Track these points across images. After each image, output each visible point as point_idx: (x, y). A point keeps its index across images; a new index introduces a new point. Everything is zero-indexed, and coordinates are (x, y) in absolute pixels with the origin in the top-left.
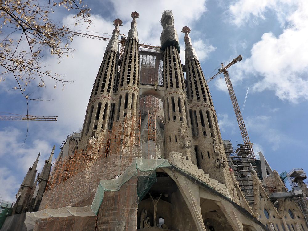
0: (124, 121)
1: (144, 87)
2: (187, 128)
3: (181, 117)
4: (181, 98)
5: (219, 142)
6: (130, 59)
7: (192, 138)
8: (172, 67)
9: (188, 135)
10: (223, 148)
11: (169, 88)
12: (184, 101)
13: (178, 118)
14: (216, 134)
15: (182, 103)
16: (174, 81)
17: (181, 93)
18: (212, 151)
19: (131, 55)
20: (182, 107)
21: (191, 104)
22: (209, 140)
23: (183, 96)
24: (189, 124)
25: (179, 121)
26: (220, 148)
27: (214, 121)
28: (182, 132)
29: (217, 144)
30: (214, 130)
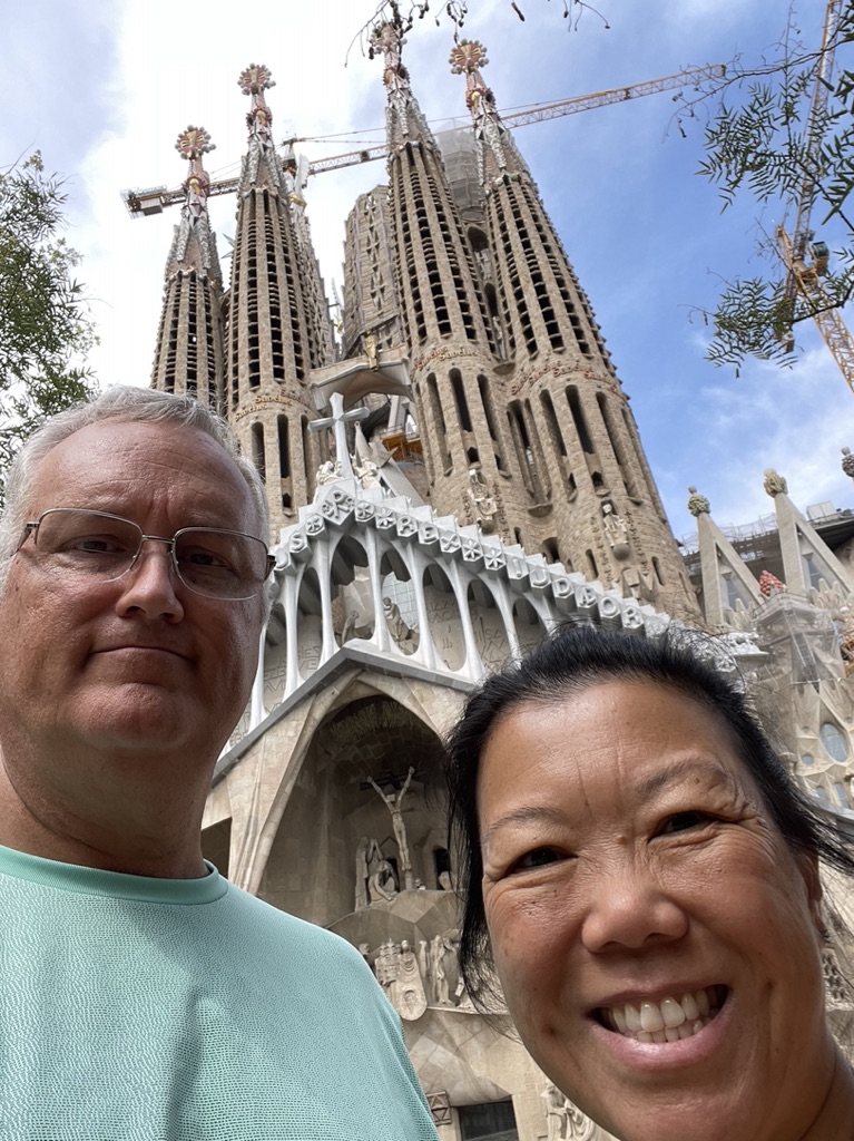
1: (327, 376)
2: (496, 486)
3: (474, 446)
4: (461, 370)
5: (630, 503)
6: (253, 284)
7: (527, 516)
8: (415, 254)
9: (505, 509)
10: (652, 521)
11: (415, 345)
12: (476, 379)
13: (459, 455)
14: (611, 472)
15: (467, 392)
16: (429, 307)
17: (458, 352)
18: (601, 547)
19: (253, 263)
20: (469, 405)
21: (514, 380)
22: (585, 508)
23: (469, 360)
24: (506, 466)
25: (462, 468)
26: (635, 524)
27: (602, 420)
28: (476, 509)
29: (621, 512)
30: (603, 461)
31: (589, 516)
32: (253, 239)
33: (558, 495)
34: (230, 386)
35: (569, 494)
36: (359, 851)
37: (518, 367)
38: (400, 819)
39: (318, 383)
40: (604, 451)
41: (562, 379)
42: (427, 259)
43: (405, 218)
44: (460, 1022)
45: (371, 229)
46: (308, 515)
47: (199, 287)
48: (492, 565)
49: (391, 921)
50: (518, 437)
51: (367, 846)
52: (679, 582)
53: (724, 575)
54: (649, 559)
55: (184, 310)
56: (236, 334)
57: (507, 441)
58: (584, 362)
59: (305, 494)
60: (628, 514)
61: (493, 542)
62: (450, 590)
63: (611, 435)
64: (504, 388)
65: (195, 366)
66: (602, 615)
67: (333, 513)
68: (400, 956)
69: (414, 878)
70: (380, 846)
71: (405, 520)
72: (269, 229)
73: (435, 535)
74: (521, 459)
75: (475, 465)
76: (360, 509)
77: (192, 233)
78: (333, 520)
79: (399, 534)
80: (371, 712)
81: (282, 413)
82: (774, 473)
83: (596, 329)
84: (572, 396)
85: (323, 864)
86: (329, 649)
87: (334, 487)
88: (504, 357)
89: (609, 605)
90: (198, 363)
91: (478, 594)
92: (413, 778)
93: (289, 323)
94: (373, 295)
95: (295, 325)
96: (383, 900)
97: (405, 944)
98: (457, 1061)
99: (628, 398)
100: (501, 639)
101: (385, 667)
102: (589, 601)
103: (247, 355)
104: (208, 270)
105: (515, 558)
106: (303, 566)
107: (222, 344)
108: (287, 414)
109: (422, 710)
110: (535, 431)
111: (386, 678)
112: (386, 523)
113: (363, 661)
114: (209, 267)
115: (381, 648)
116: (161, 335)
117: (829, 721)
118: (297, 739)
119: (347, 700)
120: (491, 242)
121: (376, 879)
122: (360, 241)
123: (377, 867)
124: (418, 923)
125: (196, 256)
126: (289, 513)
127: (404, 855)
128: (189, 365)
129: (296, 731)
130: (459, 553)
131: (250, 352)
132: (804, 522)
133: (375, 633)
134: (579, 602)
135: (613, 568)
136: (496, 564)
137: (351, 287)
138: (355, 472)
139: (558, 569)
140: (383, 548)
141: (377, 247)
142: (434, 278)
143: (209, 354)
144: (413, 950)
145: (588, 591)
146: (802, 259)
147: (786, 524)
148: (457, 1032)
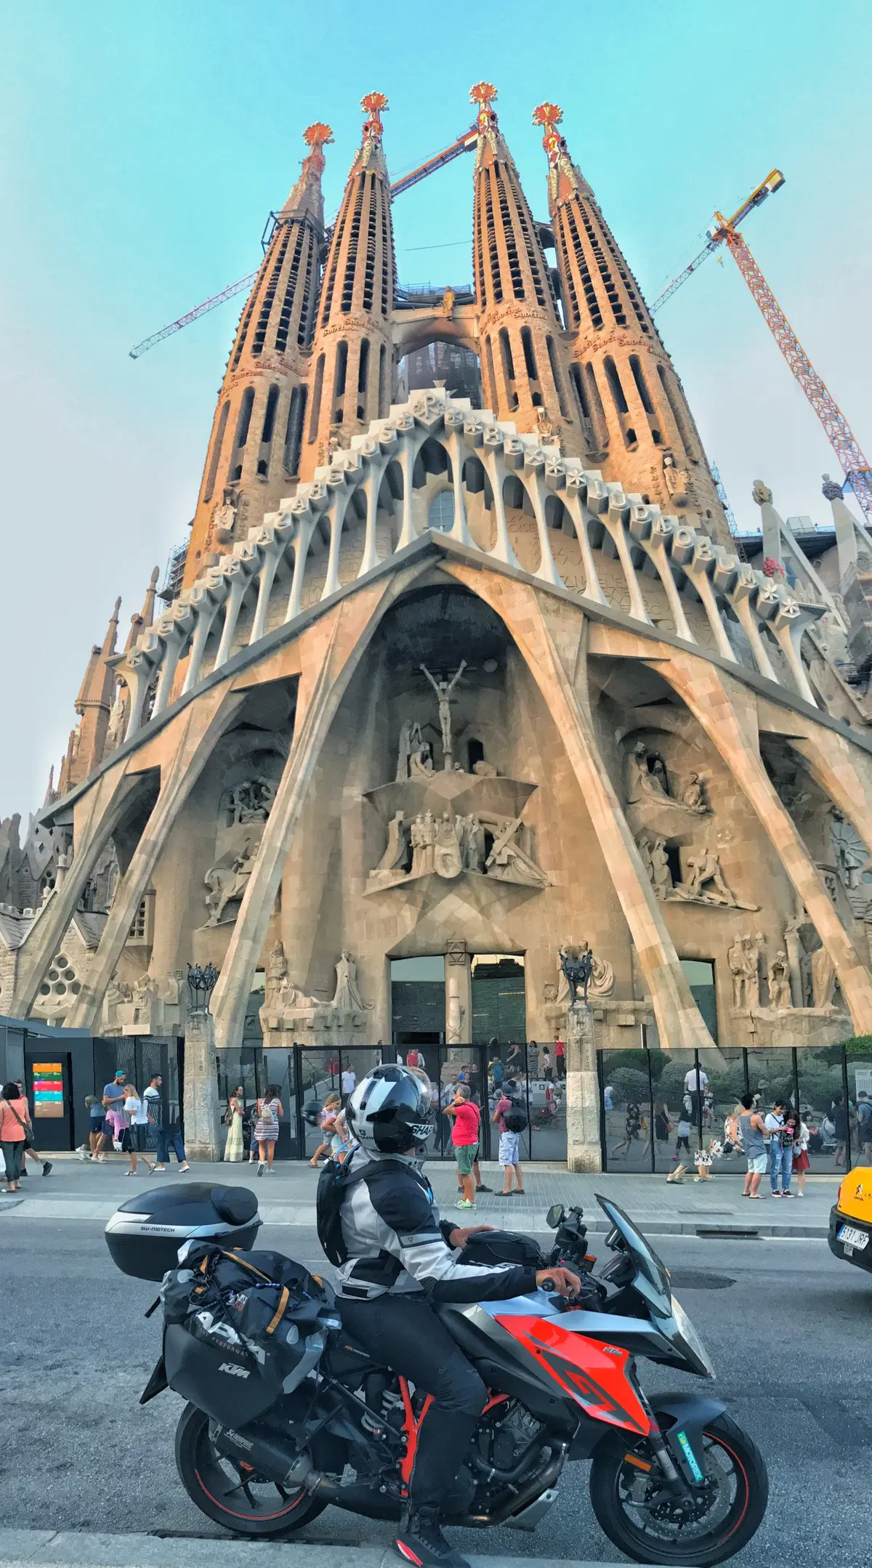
0: (333, 434)
1: (406, 318)
2: (559, 427)
3: (539, 392)
4: (531, 327)
5: (688, 461)
6: (355, 235)
10: (706, 480)
11: (490, 304)
12: (544, 338)
13: (526, 396)
14: (671, 432)
15: (535, 347)
17: (530, 314)
18: (659, 494)
19: (356, 222)
20: (537, 357)
21: (577, 345)
22: (646, 458)
23: (540, 322)
24: (568, 413)
25: (529, 407)
26: (692, 479)
27: (662, 386)
29: (681, 467)
30: (664, 422)
31: (649, 465)
32: (359, 205)
33: (617, 445)
34: (322, 309)
35: (629, 445)
36: (403, 729)
37: (582, 335)
38: (447, 706)
39: (398, 321)
40: (665, 413)
41: (626, 348)
44: (488, 886)
46: (400, 413)
49: (428, 794)
51: (411, 727)
56: (333, 270)
60: (687, 470)
61: (574, 463)
63: (672, 401)
64: (567, 350)
67: (424, 414)
69: (455, 759)
70: (422, 729)
71: (492, 430)
73: (520, 447)
75: (540, 407)
76: (450, 414)
78: (423, 419)
79: (486, 441)
80: (438, 601)
81: (365, 337)
84: (635, 363)
85: (369, 736)
86: (408, 535)
88: (566, 329)
89: (683, 538)
92: (463, 672)
93: (380, 269)
96: (423, 776)
98: (480, 917)
102: (665, 530)
103: (341, 286)
105: (595, 480)
106: (389, 458)
108: (369, 339)
109: (498, 603)
111: (466, 568)
112: (474, 429)
118: (373, 610)
119: (422, 584)
121: (417, 757)
123: (419, 746)
124: (452, 800)
126: (362, 422)
127: (447, 739)
129: (372, 603)
130: (544, 464)
131: (344, 284)
133: (454, 528)
134: (655, 529)
136: (578, 482)
139: (635, 498)
144: (451, 820)
145: (664, 522)
148: (485, 894)
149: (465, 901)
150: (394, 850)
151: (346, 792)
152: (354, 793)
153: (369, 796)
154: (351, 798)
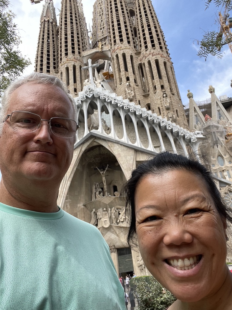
1: (87, 54)
2: (134, 88)
3: (128, 76)
4: (126, 53)
5: (171, 94)
6: (66, 24)
7: (142, 97)
8: (113, 17)
9: (136, 95)
10: (177, 99)
11: (113, 45)
12: (130, 56)
13: (124, 79)
14: (166, 85)
15: (127, 60)
16: (117, 34)
17: (125, 48)
18: (162, 106)
19: (66, 18)
20: (127, 64)
21: (140, 57)
22: (159, 95)
23: (128, 50)
24: (137, 82)
25: (125, 82)
26: (172, 100)
27: (165, 69)
28: (128, 95)
29: (169, 97)
30: (164, 82)
31: (159, 97)
32: (66, 10)
33: (151, 91)
34: (59, 56)
35: (154, 91)
36: (93, 186)
37: (142, 53)
38: (104, 178)
39: (85, 56)
40: (165, 79)
41: (154, 57)
42: (117, 18)
43: (111, 5)
44: (119, 228)
45: (101, 8)
46: (81, 94)
47: (50, 25)
48: (132, 110)
49: (101, 203)
50: (141, 74)
51: (96, 185)
52: (183, 117)
53: (195, 115)
54: (175, 110)
55: (46, 32)
56: (61, 40)
57: (138, 75)
58: (161, 52)
59: (80, 88)
60: (170, 97)
61: (132, 104)
62: (120, 117)
63: (167, 74)
64: (137, 59)
65: (49, 49)
66: (161, 125)
67: (88, 94)
68: (103, 212)
69: (108, 193)
70: (99, 184)
71: (108, 97)
72: (71, 7)
73: (116, 101)
74: (141, 80)
75: (128, 82)
76: (96, 93)
77: (48, 8)
78: (88, 96)
79: (106, 101)
80: (97, 150)
81: (74, 64)
82: (212, 86)
83: (165, 42)
84: (157, 62)
85: (84, 189)
86: (86, 132)
87: (89, 87)
88: (138, 50)
89: (163, 123)
90: (50, 48)
91: (128, 118)
92: (108, 167)
93: (76, 37)
94: (101, 29)
95: (78, 37)
96: (99, 198)
97: (105, 209)
98: (117, 238)
99: (173, 63)
100: (133, 131)
101: (102, 137)
102: (158, 121)
103: (64, 46)
104: (53, 19)
105: (138, 108)
106: (80, 109)
107: (57, 43)
108: (76, 64)
109: (111, 149)
110: (146, 72)
111: (102, 140)
112: (103, 98)
113: (96, 136)
114: (53, 18)
115: (101, 132)
116: (39, 39)
117: (220, 155)
118: (77, 156)
119: (91, 146)
120: (136, 14)
121: (98, 193)
122: (97, 12)
123: (98, 189)
124: (108, 204)
125: (49, 15)
126: (76, 94)
127: (105, 187)
128: (47, 49)
129: (77, 154)
130: (123, 106)
131: (65, 45)
132: (218, 100)
133: (99, 128)
134: (155, 121)
135: (165, 112)
136: (133, 110)
137: (95, 26)
138: (94, 82)
139: (150, 112)
140: (102, 105)
141: (102, 14)
142: (119, 24)
143: (53, 46)
144: (107, 211)
145: (158, 119)
146: (225, 23)
147: (213, 101)
148: (117, 231)
149: (113, 233)
150: (93, 220)
151: (78, 205)
152: (81, 205)
153: (85, 206)
154: (80, 207)
